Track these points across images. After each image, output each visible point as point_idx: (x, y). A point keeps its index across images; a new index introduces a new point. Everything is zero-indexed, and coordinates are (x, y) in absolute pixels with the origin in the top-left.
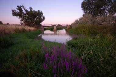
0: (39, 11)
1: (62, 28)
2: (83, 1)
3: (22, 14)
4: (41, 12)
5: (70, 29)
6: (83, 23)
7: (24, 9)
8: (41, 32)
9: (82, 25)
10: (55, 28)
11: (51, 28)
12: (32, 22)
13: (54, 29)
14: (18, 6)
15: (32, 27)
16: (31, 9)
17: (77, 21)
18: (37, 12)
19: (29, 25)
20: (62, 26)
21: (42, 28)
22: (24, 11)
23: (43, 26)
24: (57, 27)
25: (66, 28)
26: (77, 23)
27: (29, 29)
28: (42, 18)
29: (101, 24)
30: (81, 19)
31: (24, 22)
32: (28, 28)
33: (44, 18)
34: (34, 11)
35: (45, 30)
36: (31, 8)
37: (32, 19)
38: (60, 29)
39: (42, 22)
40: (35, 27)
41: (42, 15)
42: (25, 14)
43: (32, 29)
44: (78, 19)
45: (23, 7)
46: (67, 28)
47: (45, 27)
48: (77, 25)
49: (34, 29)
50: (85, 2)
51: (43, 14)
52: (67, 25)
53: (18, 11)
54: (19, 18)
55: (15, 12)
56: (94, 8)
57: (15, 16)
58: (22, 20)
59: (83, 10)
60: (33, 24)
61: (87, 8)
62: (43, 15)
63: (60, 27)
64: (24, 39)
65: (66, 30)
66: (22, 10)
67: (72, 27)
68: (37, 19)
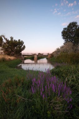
0: (19, 40)
1: (43, 57)
2: (63, 31)
4: (22, 41)
5: (51, 58)
6: (65, 52)
7: (5, 39)
8: (21, 61)
9: (63, 53)
10: (36, 57)
11: (32, 57)
12: (12, 51)
15: (12, 56)
16: (12, 38)
17: (58, 49)
18: (18, 41)
19: (9, 55)
20: (43, 54)
21: (22, 57)
22: (4, 41)
23: (23, 55)
24: (37, 56)
25: (47, 57)
26: (59, 52)
27: (9, 59)
28: (22, 47)
30: (62, 47)
31: (4, 52)
32: (8, 57)
33: (24, 47)
34: (14, 40)
35: (25, 59)
36: (12, 37)
37: (12, 48)
38: (41, 58)
39: (22, 51)
40: (15, 56)
41: (23, 44)
42: (5, 44)
43: (12, 58)
44: (60, 48)
45: (4, 37)
46: (49, 57)
47: (25, 57)
48: (59, 53)
49: (14, 59)
50: (65, 31)
52: (48, 54)
56: (75, 36)
59: (63, 38)
60: (13, 53)
61: (67, 37)
63: (40, 56)
64: (5, 68)
65: (47, 59)
66: (2, 40)
67: (53, 55)
68: (18, 48)
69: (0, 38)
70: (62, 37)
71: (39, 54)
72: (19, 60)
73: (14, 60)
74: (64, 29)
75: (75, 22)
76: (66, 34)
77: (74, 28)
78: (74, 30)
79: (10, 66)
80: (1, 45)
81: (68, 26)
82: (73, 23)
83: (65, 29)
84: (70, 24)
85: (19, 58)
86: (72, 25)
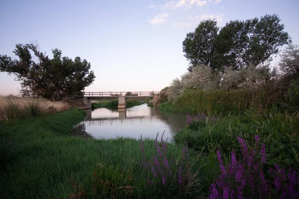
0: (78, 59)
2: (186, 39)
3: (28, 66)
4: (85, 62)
5: (161, 103)
7: (37, 54)
9: (193, 92)
10: (122, 101)
11: (112, 103)
12: (58, 87)
13: (121, 105)
14: (17, 46)
15: (57, 100)
16: (57, 53)
17: (176, 82)
18: (73, 60)
19: (48, 97)
21: (85, 102)
22: (36, 60)
23: (89, 98)
25: (150, 101)
28: (87, 76)
31: (33, 89)
32: (46, 104)
33: (92, 76)
34: (64, 58)
35: (94, 107)
36: (57, 50)
37: (58, 80)
39: (86, 88)
40: (68, 102)
41: (87, 70)
42: (36, 67)
43: (58, 105)
45: (34, 50)
46: (154, 101)
47: (92, 101)
51: (89, 66)
52: (153, 94)
53: (15, 58)
54: (19, 77)
55: (7, 62)
56: (212, 52)
57: (6, 73)
58: (25, 84)
59: (187, 57)
60: (61, 92)
62: (90, 70)
63: (133, 100)
65: (150, 105)
66: (29, 57)
67: (167, 97)
68: (73, 79)
69: (23, 52)
70: (184, 53)
71: (129, 94)
72: (79, 110)
73: (63, 110)
74: (188, 35)
75: (212, 22)
76: (193, 46)
77: (210, 34)
78: (209, 40)
79: (55, 130)
80: (26, 72)
81: (197, 30)
82: (207, 22)
83: (190, 35)
84: (202, 26)
85: (78, 105)
86: (205, 27)
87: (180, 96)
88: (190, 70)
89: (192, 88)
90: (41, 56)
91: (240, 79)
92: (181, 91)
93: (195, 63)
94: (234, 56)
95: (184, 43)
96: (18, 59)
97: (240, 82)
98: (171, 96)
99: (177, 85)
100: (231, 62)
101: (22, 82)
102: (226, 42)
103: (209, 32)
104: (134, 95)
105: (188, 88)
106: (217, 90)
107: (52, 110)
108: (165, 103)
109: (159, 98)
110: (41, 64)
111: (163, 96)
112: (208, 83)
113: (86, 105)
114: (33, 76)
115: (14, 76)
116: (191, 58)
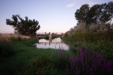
0: (34, 20)
1: (57, 36)
2: (76, 12)
3: (17, 23)
4: (37, 21)
10: (50, 36)
11: (46, 37)
12: (27, 31)
13: (50, 38)
14: (13, 16)
16: (27, 18)
17: (72, 29)
18: (32, 21)
19: (23, 34)
21: (37, 36)
22: (19, 21)
23: (38, 35)
28: (37, 26)
29: (96, 32)
30: (76, 27)
31: (18, 31)
33: (39, 27)
34: (29, 20)
35: (40, 38)
36: (26, 17)
37: (27, 28)
38: (55, 38)
39: (37, 31)
40: (31, 36)
42: (19, 23)
43: (27, 37)
44: (73, 28)
46: (63, 36)
50: (78, 12)
52: (62, 34)
53: (12, 20)
54: (14, 27)
55: (9, 21)
56: (87, 17)
57: (9, 25)
58: (16, 29)
60: (28, 33)
62: (38, 24)
63: (55, 36)
65: (61, 38)
66: (17, 19)
67: (68, 35)
68: (32, 28)
69: (15, 18)
70: (75, 18)
71: (53, 34)
72: (35, 39)
73: (29, 39)
74: (77, 10)
75: (87, 5)
76: (79, 15)
77: (86, 10)
78: (86, 12)
79: (27, 45)
80: (16, 25)
81: (81, 8)
82: (85, 5)
84: (83, 6)
85: (34, 37)
86: (84, 7)
87: (73, 35)
88: (77, 24)
89: (78, 32)
90: (21, 19)
91: (98, 28)
92: (73, 33)
93: (79, 22)
94: (96, 19)
95: (75, 14)
96: (13, 20)
97: (97, 29)
98: (69, 34)
99: (72, 30)
100: (94, 21)
101: (14, 29)
102: (92, 13)
103: (86, 9)
104: (55, 34)
105: (76, 32)
106: (88, 32)
107: (25, 39)
108: (67, 37)
109: (65, 35)
110: (21, 22)
111: (66, 34)
112: (84, 30)
113: (37, 38)
114: (18, 26)
115: (12, 26)
116: (78, 19)
